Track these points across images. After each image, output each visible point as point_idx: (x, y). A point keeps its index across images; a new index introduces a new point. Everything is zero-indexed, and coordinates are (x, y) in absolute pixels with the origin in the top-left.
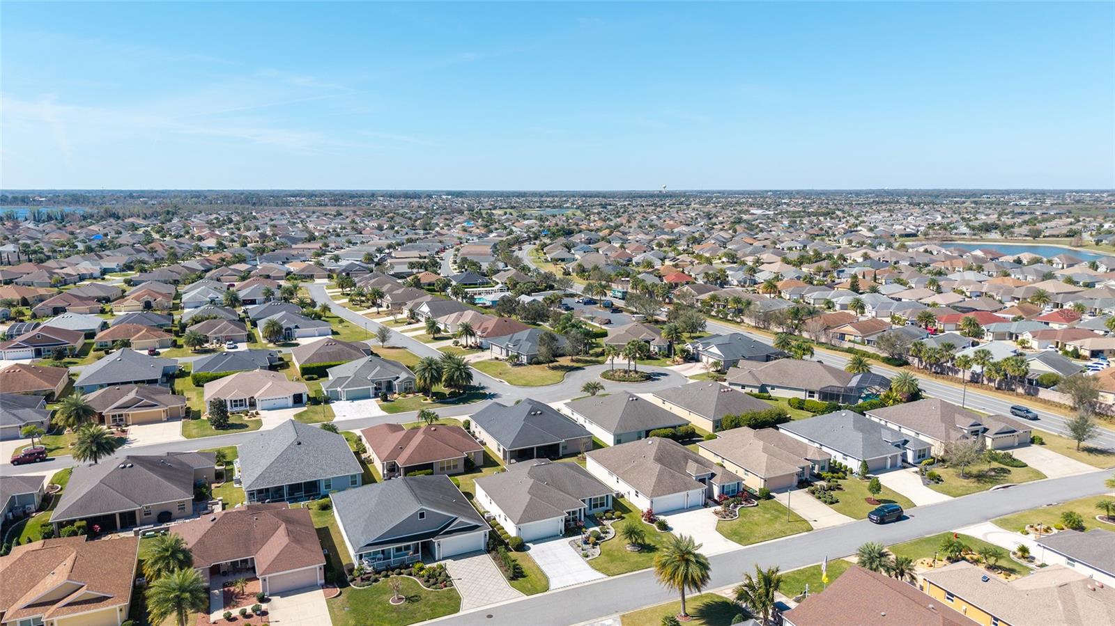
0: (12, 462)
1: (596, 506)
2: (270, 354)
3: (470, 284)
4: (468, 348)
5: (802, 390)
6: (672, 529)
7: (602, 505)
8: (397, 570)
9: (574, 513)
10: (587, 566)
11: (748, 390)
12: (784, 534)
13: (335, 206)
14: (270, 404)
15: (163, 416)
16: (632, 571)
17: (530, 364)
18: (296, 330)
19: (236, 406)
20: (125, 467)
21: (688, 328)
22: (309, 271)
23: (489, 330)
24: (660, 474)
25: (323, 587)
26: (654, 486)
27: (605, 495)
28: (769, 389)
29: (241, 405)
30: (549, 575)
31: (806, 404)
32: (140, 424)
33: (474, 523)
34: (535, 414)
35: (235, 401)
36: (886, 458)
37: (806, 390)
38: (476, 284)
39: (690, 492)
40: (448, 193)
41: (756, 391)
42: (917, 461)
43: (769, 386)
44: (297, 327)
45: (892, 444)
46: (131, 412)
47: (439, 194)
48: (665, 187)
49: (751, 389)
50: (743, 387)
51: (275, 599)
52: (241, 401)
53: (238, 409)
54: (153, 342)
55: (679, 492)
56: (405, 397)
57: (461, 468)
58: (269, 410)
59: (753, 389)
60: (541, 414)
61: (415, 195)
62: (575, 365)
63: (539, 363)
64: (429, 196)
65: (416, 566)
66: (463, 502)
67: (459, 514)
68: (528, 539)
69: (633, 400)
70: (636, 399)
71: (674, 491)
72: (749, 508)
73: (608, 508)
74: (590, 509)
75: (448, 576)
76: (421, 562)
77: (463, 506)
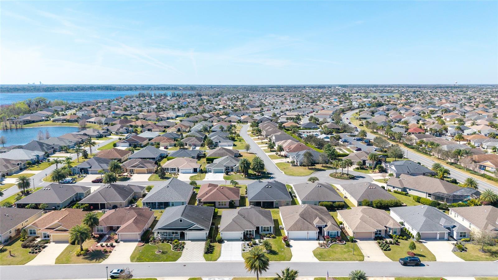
0: (92, 182)
1: (264, 230)
2: (199, 152)
3: (308, 128)
4: (280, 156)
5: (424, 193)
6: (291, 246)
7: (268, 230)
8: (167, 241)
9: (250, 231)
10: (241, 254)
11: (396, 189)
12: (346, 260)
13: (286, 92)
14: (184, 171)
15: (146, 172)
17: (301, 166)
18: (220, 143)
19: (172, 170)
20: (108, 187)
21: (393, 156)
22: (246, 120)
23: (291, 149)
24: (298, 221)
25: (139, 242)
26: (292, 226)
27: (269, 226)
28: (408, 190)
29: (174, 170)
30: (222, 255)
31: (421, 199)
32: (138, 173)
33: (202, 228)
34: (268, 187)
35: (172, 169)
36: (437, 233)
37: (427, 193)
38: (311, 128)
39: (309, 232)
40: (340, 86)
41: (400, 190)
42: (459, 238)
43: (408, 188)
44: (220, 142)
45: (444, 227)
46: (135, 169)
47: (335, 86)
48: (456, 83)
49: (397, 189)
50: (394, 187)
51: (121, 243)
52: (174, 169)
53: (172, 172)
54: (167, 144)
55: (303, 231)
56: (236, 174)
57: (228, 206)
58: (183, 173)
59: (399, 189)
60: (271, 187)
61: (323, 87)
62: (323, 168)
63: (304, 166)
64: (330, 87)
65: (175, 241)
66: (207, 219)
67: (197, 223)
68: (226, 239)
69: (318, 187)
70: (320, 187)
71: (301, 230)
72: (339, 245)
73: (270, 232)
74: (262, 231)
75: (183, 247)
76: (178, 239)
77: (205, 220)
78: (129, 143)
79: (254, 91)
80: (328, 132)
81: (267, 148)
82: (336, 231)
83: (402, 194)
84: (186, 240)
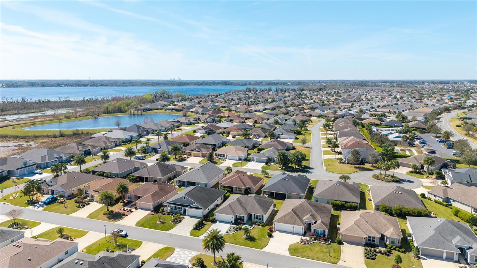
0: (156, 160)
1: (257, 218)
3: (389, 126)
4: (334, 152)
5: (469, 206)
6: (272, 237)
7: (260, 219)
8: (172, 214)
9: (241, 217)
14: (231, 158)
15: (201, 155)
16: (232, 244)
17: (348, 163)
19: (222, 156)
23: (348, 146)
24: (288, 214)
25: (152, 211)
27: (261, 215)
28: (451, 201)
29: (223, 156)
31: (459, 213)
32: (194, 156)
33: (201, 207)
34: (285, 180)
35: (222, 155)
36: (443, 252)
37: (472, 207)
38: (392, 126)
39: (295, 226)
41: (441, 200)
43: (452, 199)
44: (282, 134)
45: (456, 246)
46: (193, 152)
47: (462, 82)
49: (438, 198)
50: (435, 196)
51: (139, 209)
53: (221, 157)
55: (289, 224)
56: (275, 165)
58: (230, 160)
59: (440, 199)
61: (447, 82)
63: (351, 164)
64: (455, 82)
65: (177, 215)
66: (211, 200)
67: (198, 202)
68: (219, 220)
69: (337, 185)
70: (339, 185)
71: (287, 223)
72: (322, 244)
73: (262, 221)
74: (254, 219)
75: (180, 221)
76: (180, 214)
77: (208, 201)
78: (205, 131)
79: (363, 86)
80: (404, 131)
81: (325, 143)
82: (323, 230)
83: (442, 205)
84: (187, 216)
